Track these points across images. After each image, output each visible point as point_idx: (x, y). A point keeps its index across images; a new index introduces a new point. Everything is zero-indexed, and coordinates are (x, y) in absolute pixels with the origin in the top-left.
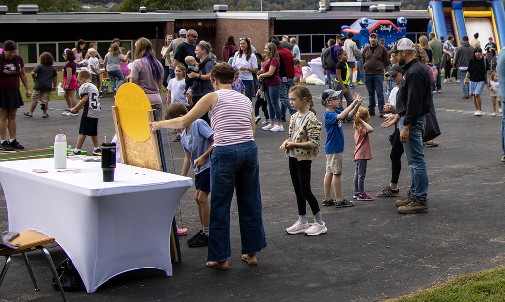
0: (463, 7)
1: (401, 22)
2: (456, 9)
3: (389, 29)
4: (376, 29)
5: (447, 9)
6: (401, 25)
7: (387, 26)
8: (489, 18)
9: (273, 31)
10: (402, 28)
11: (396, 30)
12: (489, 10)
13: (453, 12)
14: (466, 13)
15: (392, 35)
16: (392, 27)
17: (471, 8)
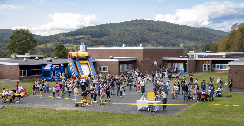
0: (79, 60)
1: (62, 65)
2: (77, 61)
3: (59, 68)
4: (55, 68)
5: (75, 61)
6: (62, 66)
7: (58, 67)
8: (87, 64)
9: (20, 69)
10: (62, 67)
11: (61, 68)
12: (87, 61)
13: (76, 62)
14: (80, 62)
15: (60, 69)
16: (60, 67)
17: (82, 60)
